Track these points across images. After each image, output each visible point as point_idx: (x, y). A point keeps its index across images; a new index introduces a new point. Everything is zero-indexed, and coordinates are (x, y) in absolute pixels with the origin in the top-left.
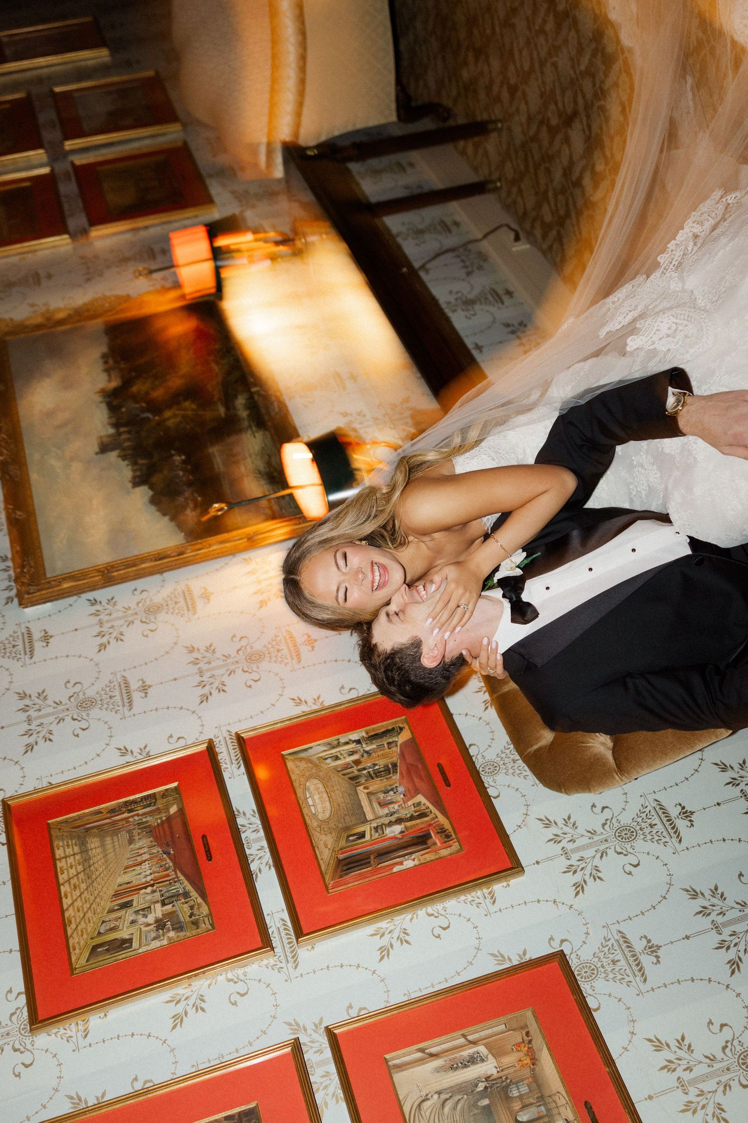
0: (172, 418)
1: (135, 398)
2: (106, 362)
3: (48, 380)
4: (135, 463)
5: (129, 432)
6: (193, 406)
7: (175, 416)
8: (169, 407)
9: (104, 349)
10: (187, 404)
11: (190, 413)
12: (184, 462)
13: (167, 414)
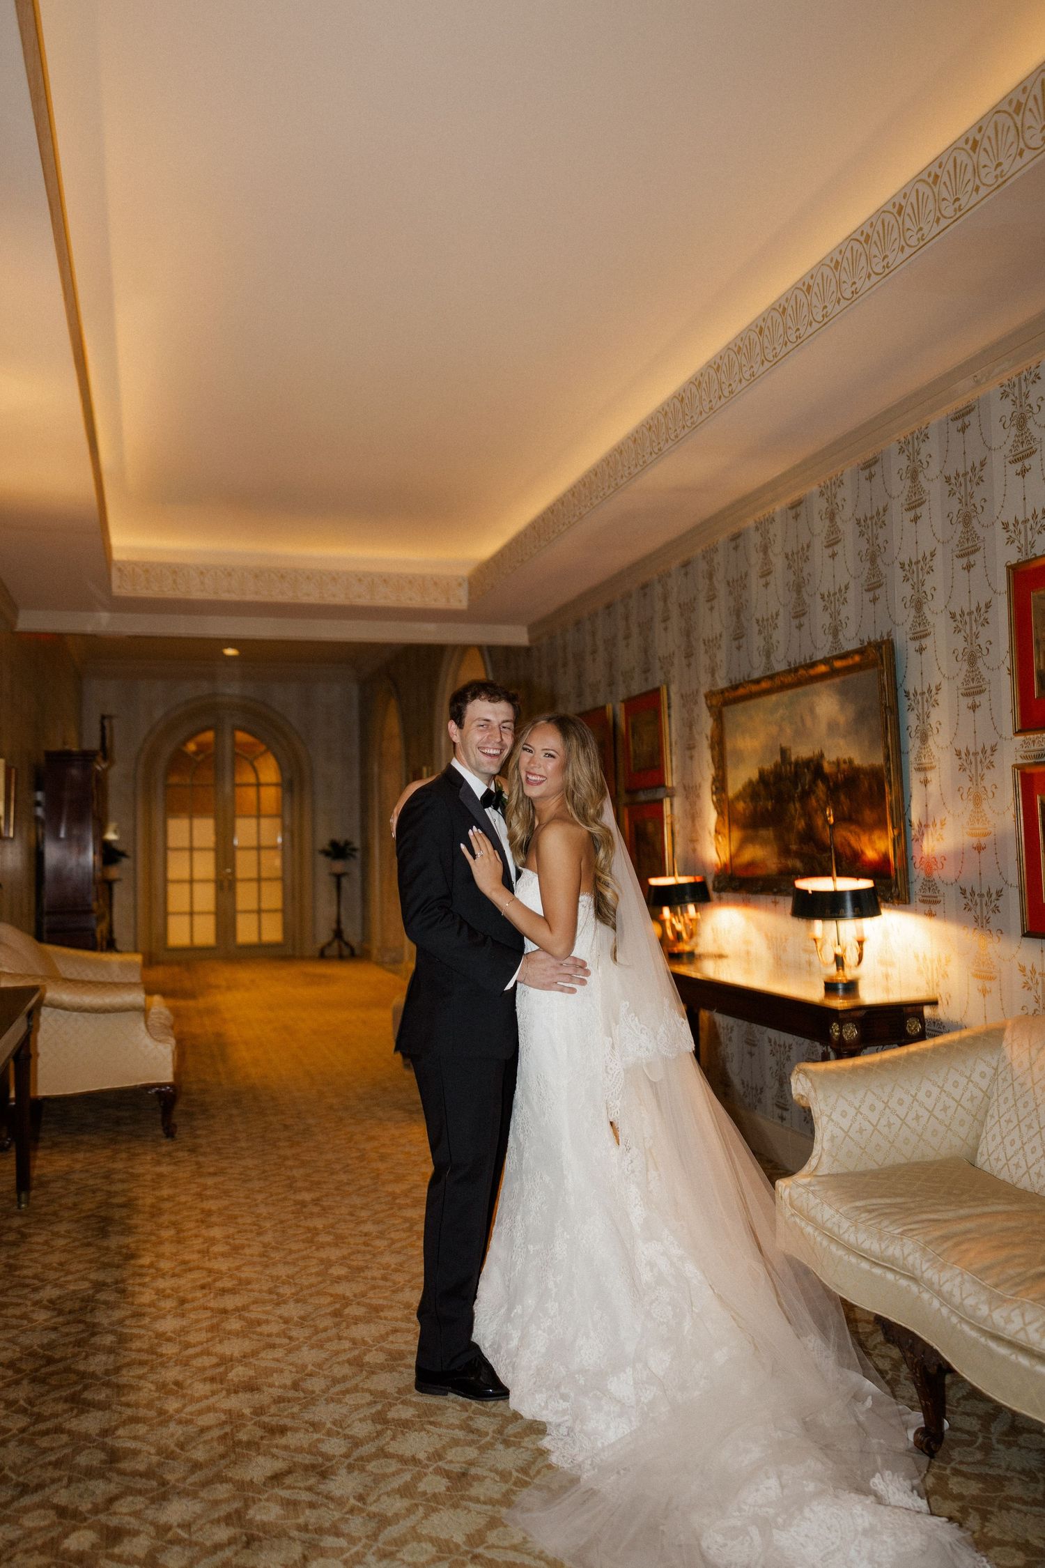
0: (795, 808)
1: (814, 781)
2: (845, 762)
3: (837, 708)
4: (771, 773)
5: (790, 772)
6: (800, 827)
7: (796, 810)
8: (803, 807)
9: (857, 762)
10: (803, 823)
11: (796, 822)
12: (767, 809)
13: (798, 805)
